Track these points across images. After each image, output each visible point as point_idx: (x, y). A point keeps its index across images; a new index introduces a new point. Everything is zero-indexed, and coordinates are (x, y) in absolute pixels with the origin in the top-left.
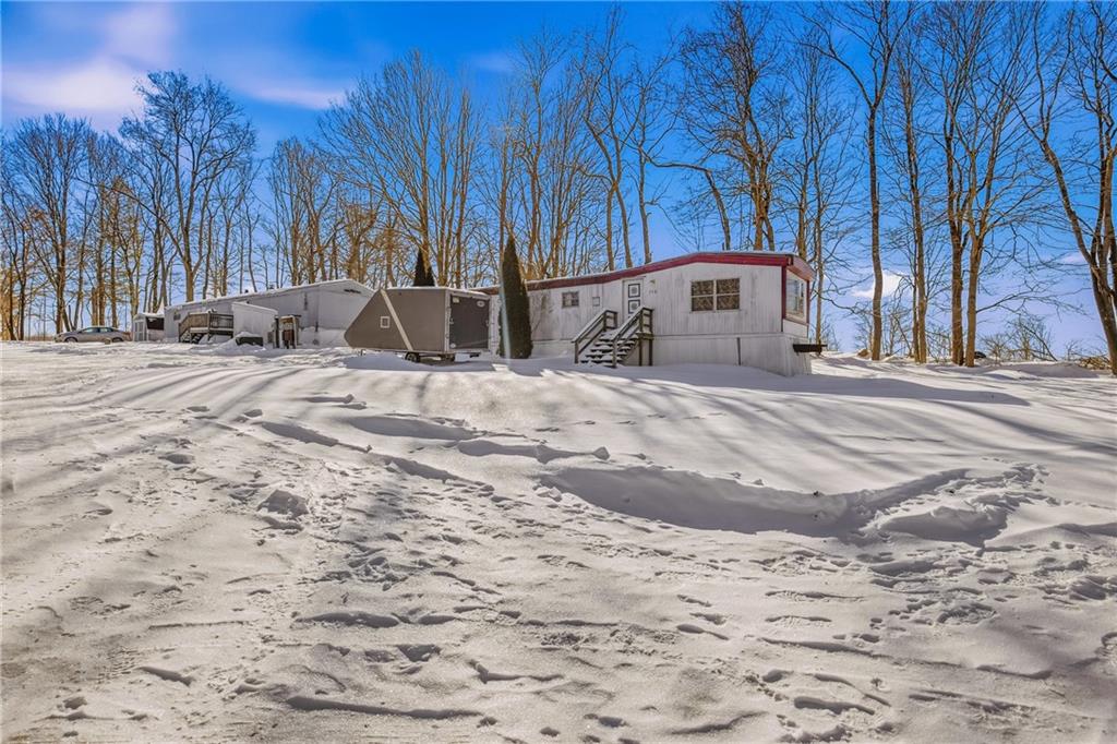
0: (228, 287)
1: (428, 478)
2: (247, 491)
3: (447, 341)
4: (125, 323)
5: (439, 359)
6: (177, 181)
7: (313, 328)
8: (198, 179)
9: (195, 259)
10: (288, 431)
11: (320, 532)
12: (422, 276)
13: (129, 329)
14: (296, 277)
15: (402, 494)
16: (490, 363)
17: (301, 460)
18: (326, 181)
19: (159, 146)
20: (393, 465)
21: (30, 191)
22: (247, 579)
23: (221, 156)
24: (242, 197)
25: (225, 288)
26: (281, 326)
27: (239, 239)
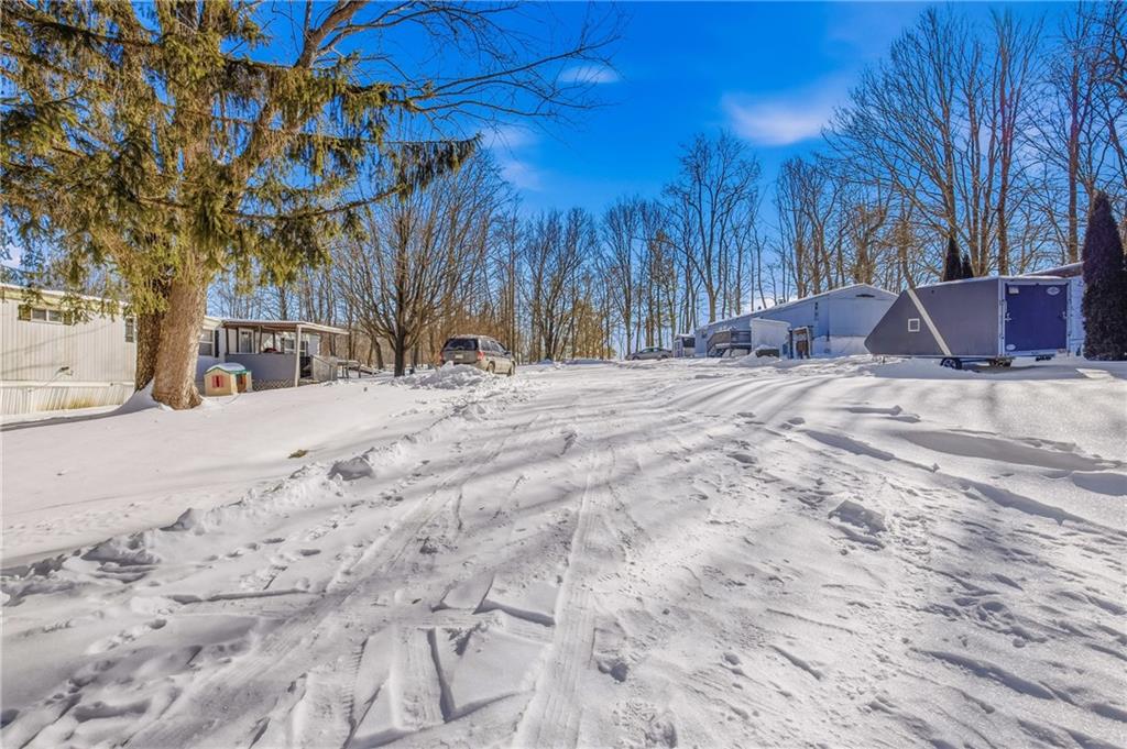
0: (742, 306)
1: (1032, 514)
2: (815, 497)
3: (1001, 343)
4: (668, 344)
5: (988, 364)
6: (701, 222)
7: (825, 337)
8: (716, 216)
9: (715, 285)
10: (836, 441)
11: (905, 554)
12: (956, 267)
13: (670, 348)
14: (802, 289)
15: (999, 529)
16: (1073, 368)
17: (857, 472)
18: (829, 188)
19: (687, 197)
20: (971, 491)
21: (611, 254)
22: (839, 586)
23: (733, 192)
24: (751, 223)
25: (739, 308)
26: (795, 338)
27: (749, 262)
